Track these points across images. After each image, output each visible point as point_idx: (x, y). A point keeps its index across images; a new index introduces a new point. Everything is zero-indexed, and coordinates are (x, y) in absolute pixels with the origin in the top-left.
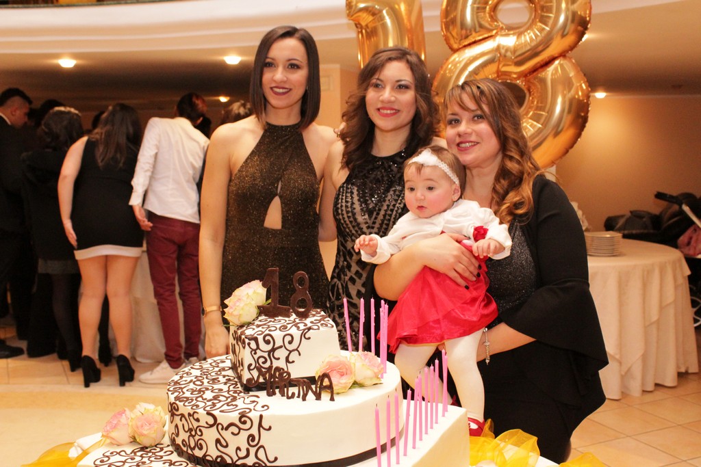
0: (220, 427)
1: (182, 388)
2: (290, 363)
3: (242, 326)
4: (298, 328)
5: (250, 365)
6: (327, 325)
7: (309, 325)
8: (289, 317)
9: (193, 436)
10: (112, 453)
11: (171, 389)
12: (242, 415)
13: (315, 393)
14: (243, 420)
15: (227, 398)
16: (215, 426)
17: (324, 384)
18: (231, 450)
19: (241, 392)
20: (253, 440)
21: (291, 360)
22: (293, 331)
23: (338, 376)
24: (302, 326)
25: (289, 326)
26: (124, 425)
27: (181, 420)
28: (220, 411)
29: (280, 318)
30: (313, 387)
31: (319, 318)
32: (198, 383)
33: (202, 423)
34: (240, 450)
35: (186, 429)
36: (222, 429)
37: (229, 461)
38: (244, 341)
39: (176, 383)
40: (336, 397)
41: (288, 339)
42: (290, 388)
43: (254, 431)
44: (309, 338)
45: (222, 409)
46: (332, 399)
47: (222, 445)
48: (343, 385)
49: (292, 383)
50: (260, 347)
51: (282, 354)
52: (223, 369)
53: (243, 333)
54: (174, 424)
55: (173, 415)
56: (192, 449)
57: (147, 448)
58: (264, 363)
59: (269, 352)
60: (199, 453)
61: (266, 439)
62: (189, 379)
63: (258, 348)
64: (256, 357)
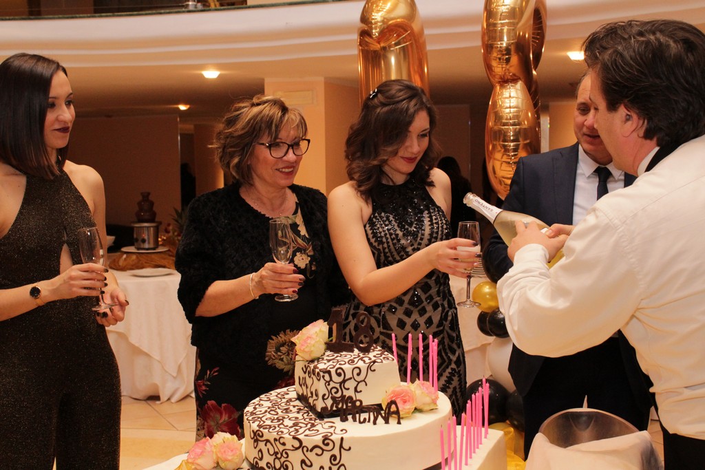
0: (305, 449)
1: (261, 418)
2: (358, 392)
3: (312, 361)
4: (364, 361)
5: (324, 395)
6: (388, 359)
7: (373, 359)
8: (353, 351)
9: (279, 459)
11: (250, 418)
12: (326, 438)
13: (384, 418)
14: (326, 442)
15: (306, 425)
16: (301, 449)
17: (392, 410)
19: (316, 419)
20: (335, 460)
21: (358, 390)
22: (360, 364)
23: (402, 402)
24: (367, 360)
25: (356, 360)
26: (209, 452)
27: (266, 445)
28: (305, 436)
29: (344, 353)
30: (382, 412)
31: (379, 352)
32: (273, 413)
33: (288, 446)
35: (272, 452)
36: (307, 451)
38: (318, 373)
39: (252, 413)
40: (402, 421)
41: (357, 371)
42: (362, 415)
44: (374, 370)
45: (305, 433)
46: (399, 423)
47: (306, 465)
48: (407, 411)
49: (363, 409)
50: (333, 379)
51: (351, 384)
52: (290, 400)
53: (316, 367)
54: (258, 449)
55: (256, 441)
58: (336, 393)
59: (341, 383)
61: (346, 458)
62: (263, 410)
63: (331, 380)
64: (329, 389)
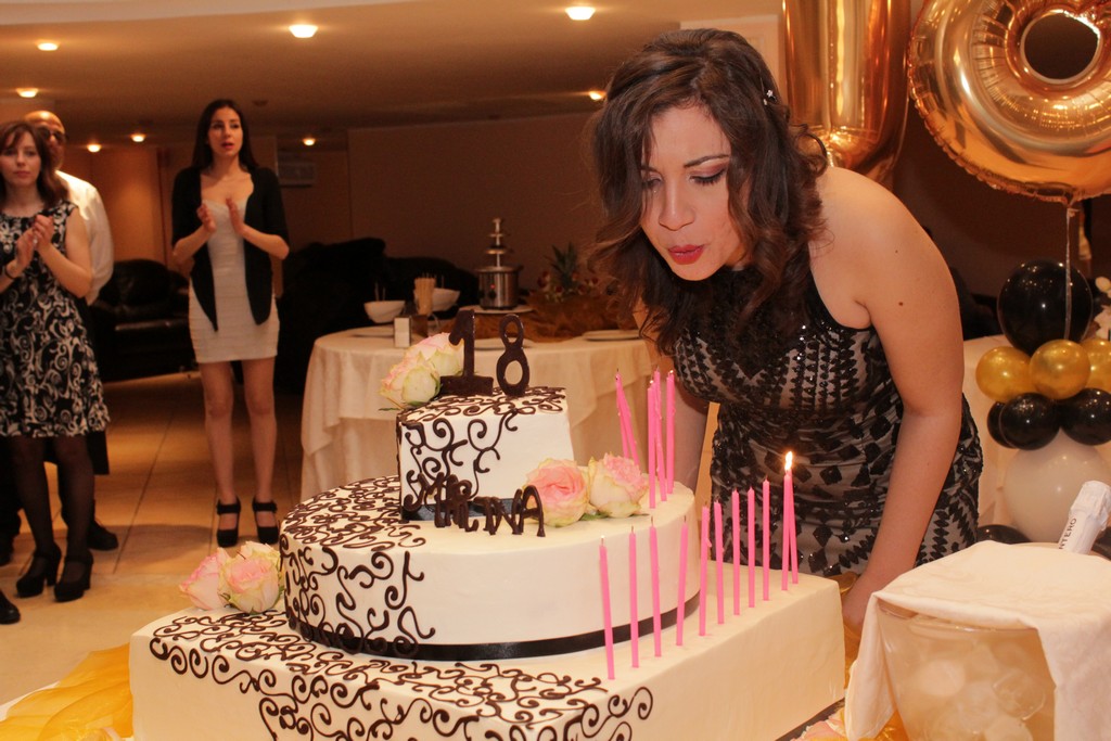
0: (343, 573)
2: (481, 471)
5: (410, 474)
6: (548, 408)
7: (520, 406)
8: (490, 394)
9: (306, 591)
10: (189, 620)
12: (378, 552)
13: (511, 522)
14: (378, 560)
15: (367, 528)
16: (336, 572)
17: (528, 507)
18: (359, 615)
19: (396, 520)
20: (395, 597)
21: (482, 467)
22: (489, 416)
23: (559, 495)
24: (504, 408)
25: (482, 408)
26: (209, 575)
27: (291, 564)
29: (477, 396)
31: (544, 397)
32: (339, 508)
33: (317, 566)
34: (374, 615)
35: (298, 578)
36: (346, 577)
37: (357, 634)
38: (400, 429)
40: (548, 531)
41: (477, 428)
43: (396, 581)
44: (515, 429)
45: (349, 543)
46: (541, 534)
47: (346, 606)
48: (566, 513)
49: (477, 505)
50: (428, 442)
51: (465, 454)
54: (284, 573)
56: (306, 613)
57: (247, 615)
58: (434, 470)
59: (444, 451)
60: (314, 620)
61: (416, 595)
63: (424, 442)
64: (421, 459)
